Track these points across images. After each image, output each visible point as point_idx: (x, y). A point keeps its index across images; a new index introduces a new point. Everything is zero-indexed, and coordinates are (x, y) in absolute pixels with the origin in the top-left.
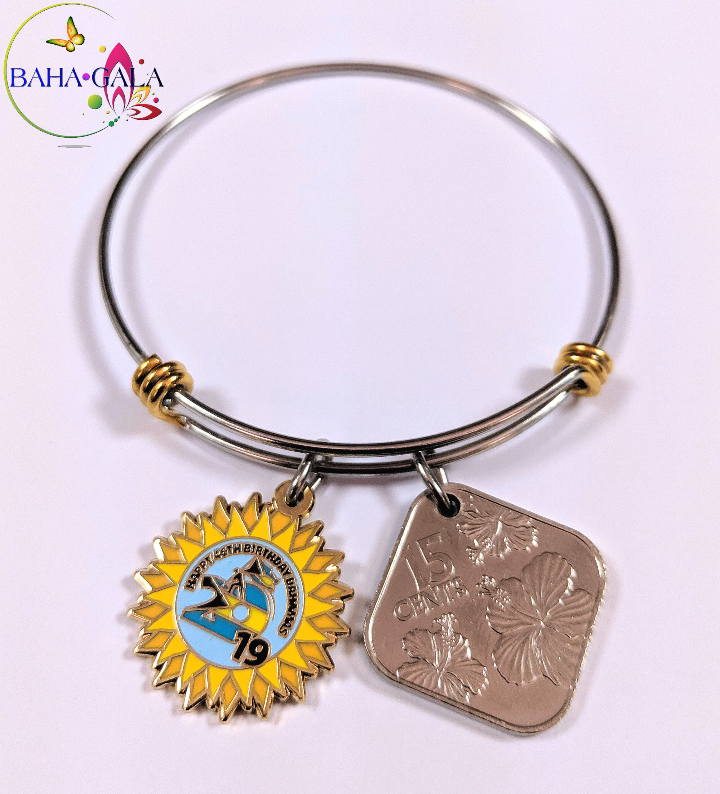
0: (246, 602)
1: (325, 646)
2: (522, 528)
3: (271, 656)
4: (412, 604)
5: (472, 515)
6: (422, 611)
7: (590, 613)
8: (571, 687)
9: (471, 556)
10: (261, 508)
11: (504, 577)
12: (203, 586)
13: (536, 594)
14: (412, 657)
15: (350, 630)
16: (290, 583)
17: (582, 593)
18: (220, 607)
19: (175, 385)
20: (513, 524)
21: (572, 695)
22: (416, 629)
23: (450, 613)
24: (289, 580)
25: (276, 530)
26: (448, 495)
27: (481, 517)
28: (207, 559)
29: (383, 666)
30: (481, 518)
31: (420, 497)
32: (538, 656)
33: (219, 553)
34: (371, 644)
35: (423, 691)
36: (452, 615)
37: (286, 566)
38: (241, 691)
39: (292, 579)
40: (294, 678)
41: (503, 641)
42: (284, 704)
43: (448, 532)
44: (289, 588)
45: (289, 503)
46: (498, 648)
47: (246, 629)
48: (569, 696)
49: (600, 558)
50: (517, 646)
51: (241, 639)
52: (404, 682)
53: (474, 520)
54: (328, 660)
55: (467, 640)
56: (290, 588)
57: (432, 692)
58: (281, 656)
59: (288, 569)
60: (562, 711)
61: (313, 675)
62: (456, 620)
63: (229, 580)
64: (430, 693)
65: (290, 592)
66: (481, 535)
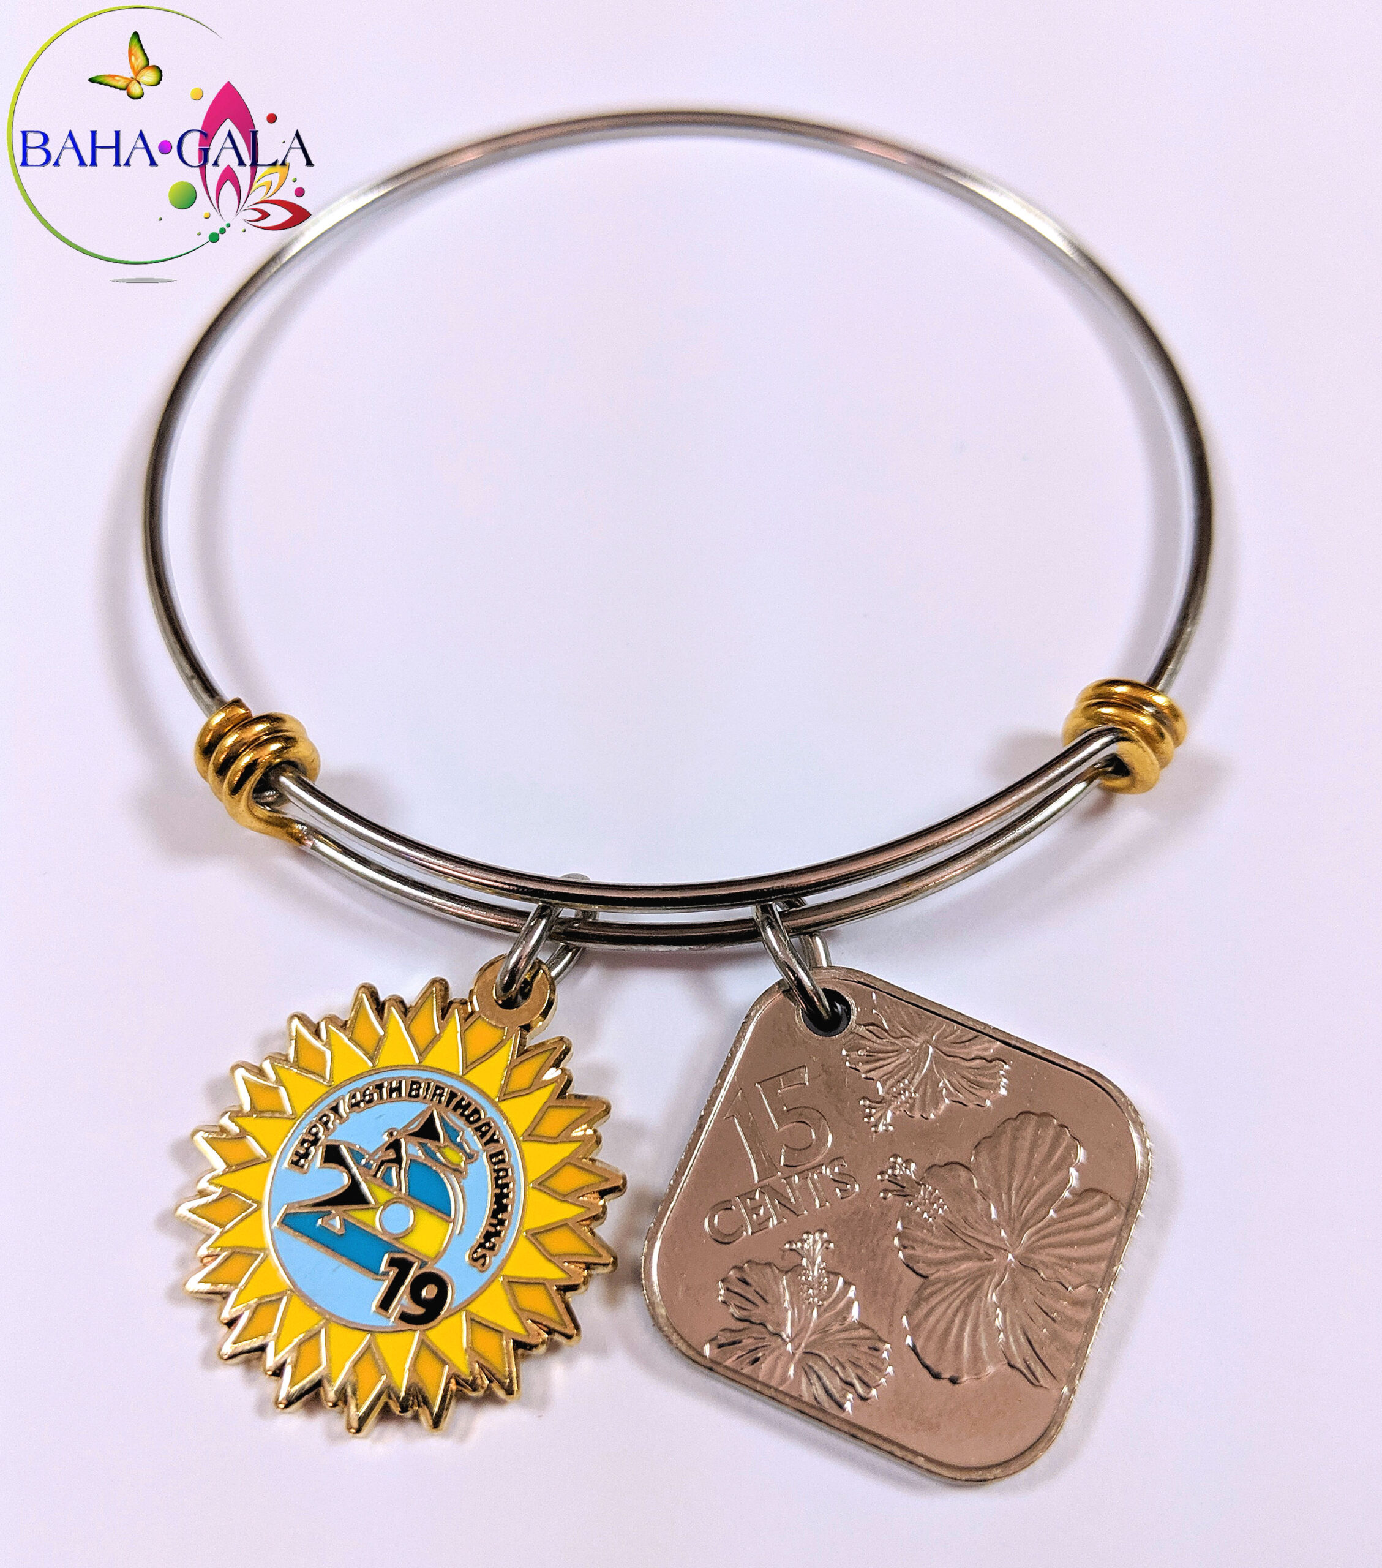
0: (410, 1199)
1: (565, 1289)
2: (978, 1061)
3: (453, 1306)
4: (743, 1211)
5: (875, 1032)
6: (760, 1226)
7: (1114, 1240)
8: (1065, 1389)
9: (870, 1116)
10: (445, 1011)
11: (936, 1162)
12: (325, 1162)
13: (1001, 1197)
14: (737, 1319)
15: (615, 1259)
16: (497, 1159)
17: (1098, 1198)
18: (356, 1207)
19: (278, 760)
20: (961, 1052)
21: (1067, 1408)
22: (748, 1262)
23: (822, 1231)
24: (496, 1155)
25: (473, 1054)
26: (824, 990)
27: (892, 1036)
28: (335, 1109)
29: (679, 1334)
30: (893, 1040)
31: (768, 993)
32: (998, 1322)
33: (358, 1095)
34: (656, 1289)
35: (759, 1387)
36: (825, 1235)
37: (490, 1128)
38: (390, 1377)
39: (502, 1153)
40: (497, 1352)
41: (928, 1291)
42: (478, 1402)
43: (823, 1065)
44: (495, 1170)
45: (502, 1001)
46: (917, 1305)
47: (406, 1253)
48: (1062, 1407)
49: (1140, 1125)
50: (957, 1303)
51: (393, 1272)
52: (720, 1369)
53: (879, 1044)
54: (567, 1318)
55: (853, 1288)
56: (497, 1171)
57: (776, 1390)
58: (472, 1308)
59: (494, 1134)
60: (1043, 1439)
61: (536, 1346)
62: (832, 1245)
63: (376, 1152)
64: (772, 1393)
65: (497, 1178)
66: (891, 1073)
